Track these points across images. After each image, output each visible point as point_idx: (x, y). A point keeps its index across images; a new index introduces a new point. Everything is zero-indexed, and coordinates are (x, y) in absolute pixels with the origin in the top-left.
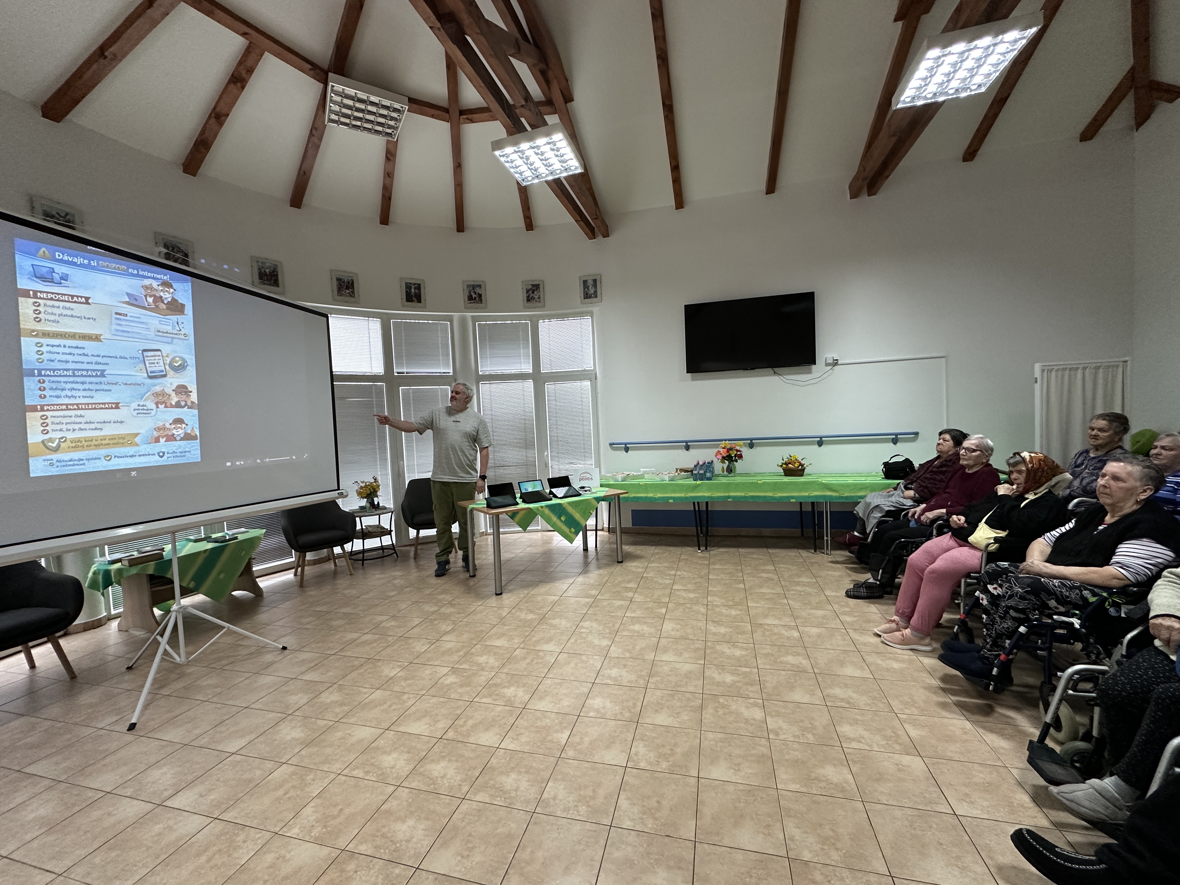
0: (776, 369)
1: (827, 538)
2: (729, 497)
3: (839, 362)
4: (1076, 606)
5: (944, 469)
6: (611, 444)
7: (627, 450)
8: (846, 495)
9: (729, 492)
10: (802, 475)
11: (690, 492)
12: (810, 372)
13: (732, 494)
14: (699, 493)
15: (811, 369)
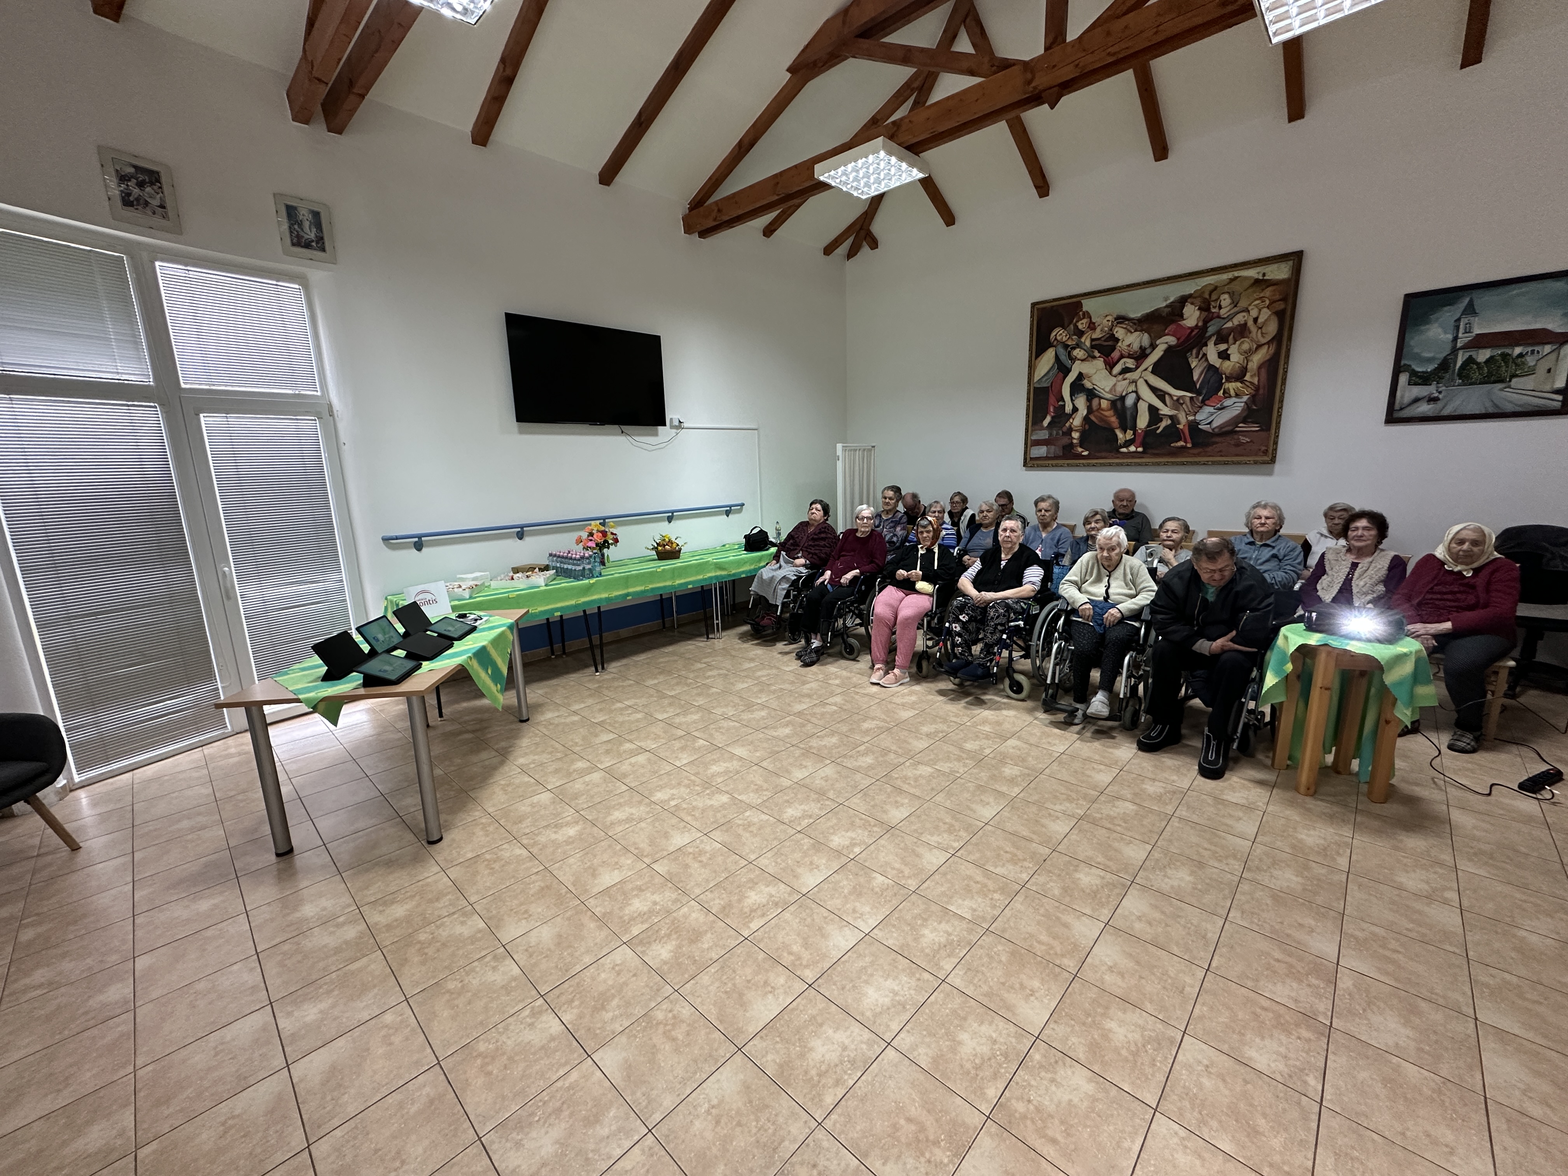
0: (623, 427)
1: (717, 622)
2: (628, 595)
3: (685, 425)
4: (1020, 614)
5: (823, 535)
6: (386, 540)
7: (419, 546)
8: (733, 572)
9: (627, 587)
10: (678, 558)
11: (583, 596)
12: (656, 434)
13: (631, 590)
14: (592, 595)
15: (657, 430)
